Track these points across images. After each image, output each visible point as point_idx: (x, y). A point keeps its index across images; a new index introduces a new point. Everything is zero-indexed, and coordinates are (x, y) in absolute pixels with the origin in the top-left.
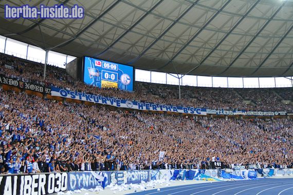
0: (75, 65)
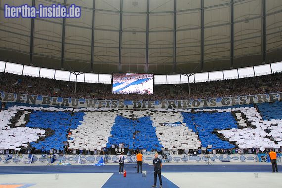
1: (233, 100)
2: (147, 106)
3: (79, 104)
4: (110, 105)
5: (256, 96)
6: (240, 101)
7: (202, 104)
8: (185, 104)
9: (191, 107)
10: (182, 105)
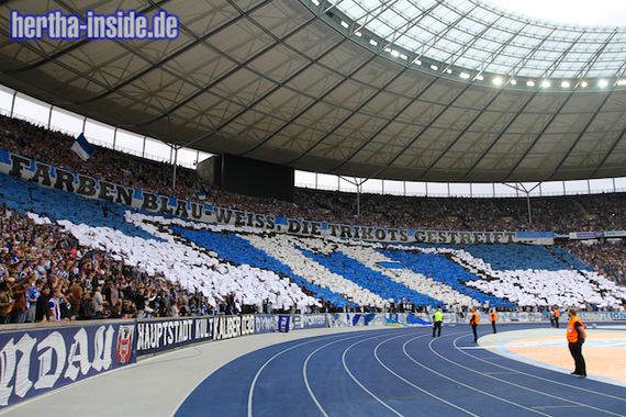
0: (212, 166)
1: (429, 234)
2: (310, 229)
3: (204, 214)
4: (254, 223)
5: (459, 233)
6: (438, 238)
7: (389, 236)
8: (364, 233)
9: (375, 239)
10: (360, 235)
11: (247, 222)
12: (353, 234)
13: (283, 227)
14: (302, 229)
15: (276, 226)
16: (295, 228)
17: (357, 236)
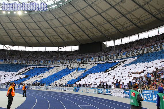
2: (87, 61)
3: (57, 63)
4: (71, 62)
5: (145, 49)
6: (136, 53)
7: (115, 57)
8: (106, 58)
9: (110, 60)
10: (105, 59)
11: (69, 62)
12: (102, 59)
13: (79, 62)
14: (85, 61)
15: (77, 62)
16: (83, 61)
17: (104, 60)
